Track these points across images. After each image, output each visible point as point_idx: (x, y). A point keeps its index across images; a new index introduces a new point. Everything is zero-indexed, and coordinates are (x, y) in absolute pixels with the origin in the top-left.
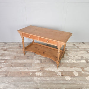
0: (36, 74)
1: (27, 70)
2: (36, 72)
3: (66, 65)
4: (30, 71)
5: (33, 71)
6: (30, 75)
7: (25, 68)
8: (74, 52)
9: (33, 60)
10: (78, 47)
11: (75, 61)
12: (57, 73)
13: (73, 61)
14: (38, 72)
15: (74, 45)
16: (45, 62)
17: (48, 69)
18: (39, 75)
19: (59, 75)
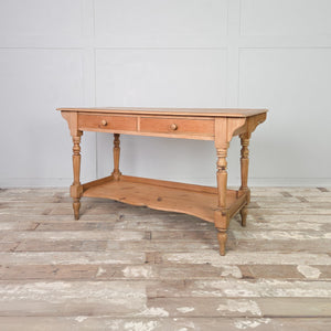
0: (126, 271)
1: (83, 261)
2: (124, 266)
3: (259, 246)
5: (110, 265)
6: (99, 274)
7: (77, 253)
8: (288, 212)
9: (112, 233)
10: (303, 200)
11: (296, 236)
12: (222, 269)
13: (286, 236)
14: (135, 265)
15: (287, 195)
16: (165, 237)
17: (177, 258)
18: (136, 275)
19: (230, 275)
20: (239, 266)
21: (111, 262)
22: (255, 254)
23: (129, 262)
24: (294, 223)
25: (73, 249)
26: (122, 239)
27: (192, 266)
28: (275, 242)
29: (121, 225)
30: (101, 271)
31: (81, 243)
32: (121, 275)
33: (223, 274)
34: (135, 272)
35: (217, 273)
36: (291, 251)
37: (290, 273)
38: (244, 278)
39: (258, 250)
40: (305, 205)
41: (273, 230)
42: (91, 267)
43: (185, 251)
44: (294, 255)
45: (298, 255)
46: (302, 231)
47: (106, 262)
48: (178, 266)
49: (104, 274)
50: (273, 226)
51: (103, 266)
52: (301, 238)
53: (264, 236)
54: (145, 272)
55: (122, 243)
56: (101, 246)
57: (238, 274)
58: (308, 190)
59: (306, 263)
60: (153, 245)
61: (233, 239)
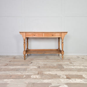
0: (32, 76)
1: (19, 74)
2: (31, 75)
4: (24, 74)
5: (27, 75)
7: (18, 72)
8: (79, 61)
9: (29, 66)
10: (83, 58)
11: (82, 67)
12: (60, 76)
13: (79, 67)
14: (35, 75)
15: (78, 57)
16: (44, 68)
17: (47, 73)
18: (35, 77)
19: (63, 77)
20: (66, 75)
21: (27, 74)
22: (70, 72)
23: (33, 74)
24: (81, 64)
25: (17, 71)
26: (31, 68)
27: (52, 75)
28: (75, 69)
29: (31, 64)
30: (24, 76)
31: (19, 69)
32: (31, 77)
33: (61, 77)
34: (34, 77)
35: (59, 77)
36: (81, 71)
37: (81, 77)
38: (67, 78)
39: (71, 71)
40: (84, 60)
41: (75, 66)
42: (22, 75)
43: (50, 71)
44: (81, 72)
45: (83, 72)
46: (83, 66)
47: (26, 74)
48: (47, 75)
50: (75, 65)
51: (25, 75)
52: (83, 68)
53: (72, 67)
54: (38, 76)
55: (31, 69)
56: (25, 70)
57: (65, 77)
58: (84, 56)
59: (85, 74)
60: (40, 70)
61: (63, 68)
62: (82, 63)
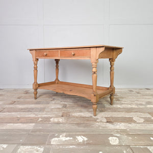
0: (52, 119)
4: (39, 116)
6: (38, 121)
8: (131, 97)
9: (48, 105)
10: (138, 93)
11: (134, 106)
12: (97, 119)
13: (129, 106)
14: (57, 117)
15: (131, 91)
16: (73, 107)
17: (77, 114)
19: (101, 121)
20: (106, 118)
21: (45, 116)
22: (114, 113)
23: (54, 116)
26: (53, 107)
27: (84, 117)
28: (124, 108)
29: (53, 102)
30: (40, 119)
31: (33, 109)
32: (50, 121)
34: (56, 120)
35: (95, 120)
36: (131, 112)
37: (130, 120)
38: (107, 122)
39: (115, 111)
40: (139, 95)
42: (36, 118)
43: (81, 112)
44: (132, 114)
45: (134, 113)
46: (137, 104)
47: (43, 116)
48: (77, 117)
49: (41, 121)
50: (124, 103)
52: (136, 107)
53: (119, 106)
54: (61, 120)
55: (52, 109)
56: (42, 110)
57: (105, 120)
58: (141, 89)
59: (138, 116)
60: (66, 110)
61: (104, 107)
62: (136, 99)
